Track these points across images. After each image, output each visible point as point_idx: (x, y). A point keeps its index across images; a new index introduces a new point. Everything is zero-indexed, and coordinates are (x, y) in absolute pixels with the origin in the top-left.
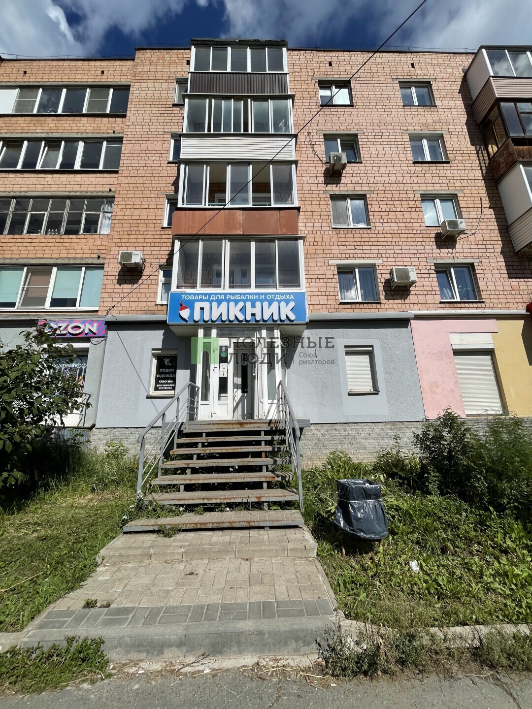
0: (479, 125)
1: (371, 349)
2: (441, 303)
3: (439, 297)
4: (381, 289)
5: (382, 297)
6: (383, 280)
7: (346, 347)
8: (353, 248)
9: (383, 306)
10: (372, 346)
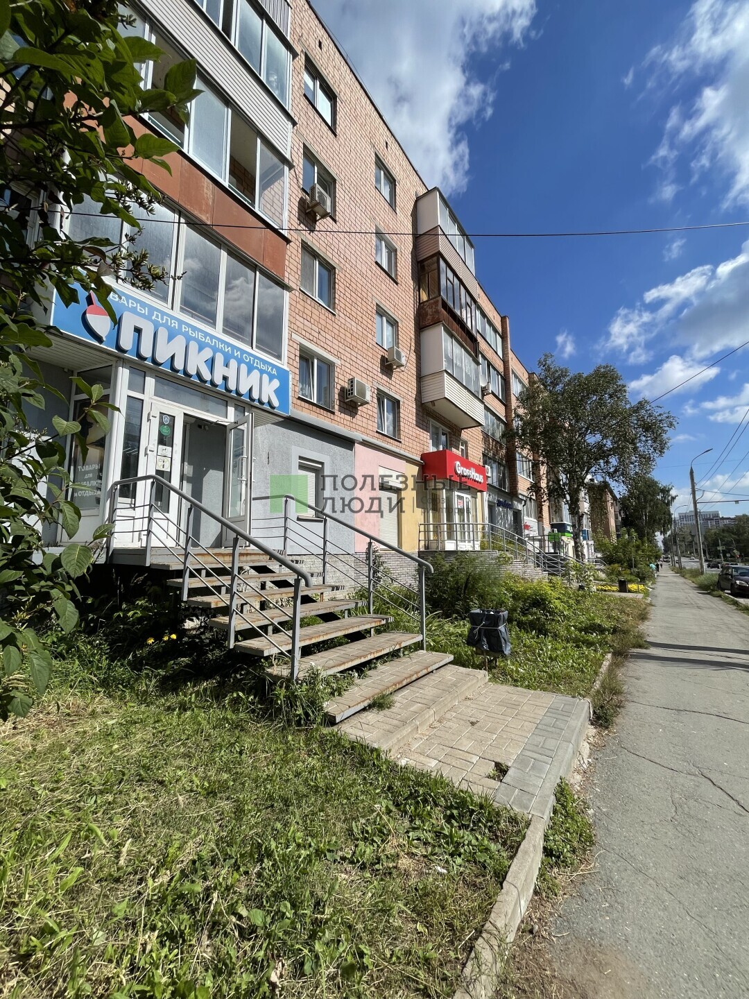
0: (418, 262)
1: (320, 466)
2: (377, 432)
3: (376, 425)
4: (337, 397)
5: (337, 407)
6: (339, 387)
7: (301, 458)
8: (317, 330)
9: (336, 418)
10: (322, 463)
